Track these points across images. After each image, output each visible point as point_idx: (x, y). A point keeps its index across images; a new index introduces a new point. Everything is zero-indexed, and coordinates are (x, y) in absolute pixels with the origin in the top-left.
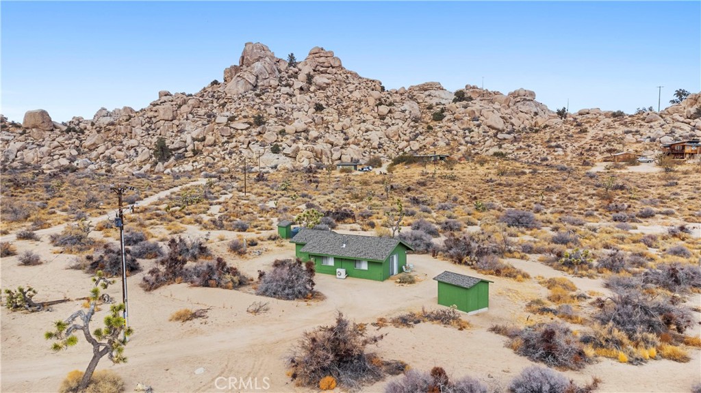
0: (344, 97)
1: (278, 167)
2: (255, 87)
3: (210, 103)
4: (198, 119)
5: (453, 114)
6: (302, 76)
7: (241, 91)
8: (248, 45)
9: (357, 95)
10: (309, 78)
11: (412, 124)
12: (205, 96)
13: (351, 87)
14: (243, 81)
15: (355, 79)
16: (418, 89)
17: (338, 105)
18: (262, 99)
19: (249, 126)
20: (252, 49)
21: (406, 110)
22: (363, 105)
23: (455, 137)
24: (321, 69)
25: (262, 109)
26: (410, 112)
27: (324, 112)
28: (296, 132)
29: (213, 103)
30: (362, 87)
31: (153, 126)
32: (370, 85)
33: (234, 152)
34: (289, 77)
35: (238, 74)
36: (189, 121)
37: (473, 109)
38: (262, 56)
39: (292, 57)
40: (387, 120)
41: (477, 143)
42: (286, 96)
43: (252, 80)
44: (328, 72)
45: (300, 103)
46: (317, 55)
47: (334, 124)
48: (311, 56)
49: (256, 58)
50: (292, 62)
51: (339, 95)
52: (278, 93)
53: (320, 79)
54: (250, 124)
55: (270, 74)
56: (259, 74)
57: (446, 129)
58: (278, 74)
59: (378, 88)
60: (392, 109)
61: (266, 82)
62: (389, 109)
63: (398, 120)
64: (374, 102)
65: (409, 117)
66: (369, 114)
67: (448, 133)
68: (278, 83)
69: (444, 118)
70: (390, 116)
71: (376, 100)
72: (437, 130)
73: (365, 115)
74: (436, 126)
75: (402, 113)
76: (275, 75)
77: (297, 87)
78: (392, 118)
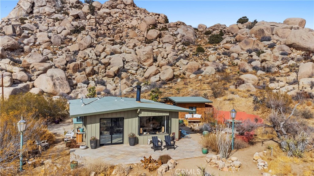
5: (235, 36)
23: (236, 61)
43: (27, 7)
55: (47, 2)
56: (35, 2)
57: (223, 51)
58: (59, 4)
59: (161, 20)
60: (163, 33)
61: (42, 10)
62: (159, 33)
63: (167, 44)
64: (146, 27)
65: (181, 41)
66: (136, 38)
67: (225, 56)
68: (54, 10)
69: (222, 40)
70: (158, 40)
71: (149, 25)
72: (210, 52)
73: (132, 39)
74: (209, 48)
75: (172, 37)
76: (54, 4)
77: (73, 14)
78: (161, 42)
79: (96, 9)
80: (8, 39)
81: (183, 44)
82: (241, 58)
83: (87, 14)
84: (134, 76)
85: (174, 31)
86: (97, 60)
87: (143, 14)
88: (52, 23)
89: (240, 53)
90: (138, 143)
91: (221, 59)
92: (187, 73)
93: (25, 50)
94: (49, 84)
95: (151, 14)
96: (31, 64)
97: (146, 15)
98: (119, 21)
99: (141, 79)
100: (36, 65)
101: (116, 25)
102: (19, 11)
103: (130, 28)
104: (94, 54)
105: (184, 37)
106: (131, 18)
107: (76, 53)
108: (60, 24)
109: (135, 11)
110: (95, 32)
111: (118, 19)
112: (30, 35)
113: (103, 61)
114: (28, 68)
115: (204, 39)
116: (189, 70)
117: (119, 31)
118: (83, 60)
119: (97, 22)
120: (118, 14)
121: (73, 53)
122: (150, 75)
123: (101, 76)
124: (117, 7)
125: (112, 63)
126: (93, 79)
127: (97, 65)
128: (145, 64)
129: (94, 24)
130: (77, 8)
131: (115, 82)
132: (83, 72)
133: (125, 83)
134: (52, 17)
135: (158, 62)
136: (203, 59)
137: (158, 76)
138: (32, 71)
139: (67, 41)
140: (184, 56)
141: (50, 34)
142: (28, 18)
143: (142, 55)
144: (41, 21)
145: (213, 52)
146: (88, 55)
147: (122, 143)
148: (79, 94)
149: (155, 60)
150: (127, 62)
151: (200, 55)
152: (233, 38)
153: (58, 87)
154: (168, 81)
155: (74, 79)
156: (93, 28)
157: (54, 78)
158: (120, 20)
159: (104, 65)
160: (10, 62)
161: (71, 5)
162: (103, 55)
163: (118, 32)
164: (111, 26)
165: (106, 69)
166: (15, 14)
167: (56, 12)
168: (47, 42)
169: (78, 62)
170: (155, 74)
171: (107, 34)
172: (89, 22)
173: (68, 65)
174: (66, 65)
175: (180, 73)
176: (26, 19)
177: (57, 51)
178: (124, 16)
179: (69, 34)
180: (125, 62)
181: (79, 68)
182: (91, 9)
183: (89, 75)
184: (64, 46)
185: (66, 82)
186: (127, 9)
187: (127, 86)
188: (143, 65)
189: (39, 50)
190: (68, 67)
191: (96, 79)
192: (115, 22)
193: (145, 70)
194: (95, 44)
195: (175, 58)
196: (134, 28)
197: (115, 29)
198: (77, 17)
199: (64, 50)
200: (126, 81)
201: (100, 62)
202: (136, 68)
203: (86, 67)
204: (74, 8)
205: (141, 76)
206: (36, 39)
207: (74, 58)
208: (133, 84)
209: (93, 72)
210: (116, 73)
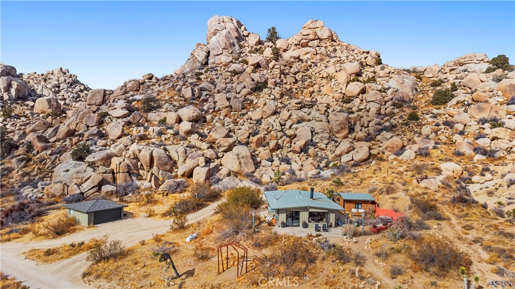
2: (205, 65)
5: (473, 93)
20: (212, 22)
26: (396, 91)
53: (288, 53)
55: (224, 49)
56: (211, 50)
57: (445, 120)
58: (237, 49)
59: (370, 61)
60: (367, 88)
61: (217, 59)
62: (362, 88)
63: (372, 103)
64: (345, 78)
65: (392, 99)
66: (331, 95)
67: (445, 128)
68: (231, 59)
69: (451, 99)
70: (361, 98)
71: (350, 75)
72: (426, 121)
73: (326, 96)
74: (426, 114)
75: (379, 93)
76: (231, 51)
77: (252, 63)
78: (364, 100)
79: (281, 51)
80: (193, 109)
81: (394, 105)
82: (468, 130)
83: (270, 61)
84: (324, 151)
85: (385, 82)
86: (282, 131)
87: (345, 52)
88: (230, 77)
89: (468, 124)
90: (308, 227)
91: (438, 132)
92: (387, 153)
93: (207, 120)
94: (236, 163)
95: (357, 53)
96: (217, 139)
97: (348, 52)
98: (311, 66)
99: (331, 156)
100: (221, 141)
101: (306, 74)
102: (194, 63)
103: (324, 78)
104: (279, 124)
105: (397, 93)
106: (328, 59)
107: (259, 122)
108: (238, 79)
109: (333, 47)
110: (280, 87)
111: (309, 63)
112: (208, 96)
113: (289, 132)
114: (214, 143)
115: (427, 94)
116: (389, 149)
117: (310, 84)
118: (266, 132)
119: (282, 72)
120: (310, 54)
121: (256, 122)
122: (342, 152)
123: (286, 151)
124: (309, 45)
125: (298, 134)
126: (277, 155)
127: (281, 137)
128: (338, 135)
129: (278, 76)
130: (257, 51)
131: (300, 159)
132: (267, 147)
133: (312, 163)
134: (230, 70)
135: (354, 134)
136: (414, 130)
137: (350, 154)
138: (218, 147)
139: (247, 104)
140: (389, 125)
141: (229, 95)
142: (203, 71)
143: (335, 124)
144: (217, 76)
145: (430, 120)
146: (272, 126)
147: (299, 226)
148: (264, 174)
149: (352, 130)
150: (316, 133)
151: (411, 125)
152: (470, 95)
153: (243, 165)
154: (362, 162)
155: (257, 155)
156: (277, 82)
157: (240, 156)
158: (312, 64)
159: (289, 138)
160: (198, 138)
161: (250, 49)
162: (288, 124)
163: (309, 86)
164: (299, 76)
165: (291, 143)
166: (190, 67)
167: (233, 61)
168: (227, 107)
169: (261, 135)
170: (348, 153)
171: (294, 90)
172: (272, 73)
173: (251, 138)
174: (249, 137)
175: (378, 151)
176: (202, 74)
177: (238, 120)
178: (318, 57)
179: (249, 94)
180: (314, 133)
181: (262, 142)
182: (275, 53)
183: (272, 150)
184: (245, 112)
185: (251, 160)
186: (322, 46)
187: (313, 167)
188: (336, 137)
189: (220, 119)
190: (250, 140)
191: (280, 156)
192: (305, 70)
193: (338, 144)
194: (279, 108)
195: (377, 128)
196: (329, 78)
197: (304, 79)
198: (258, 66)
199: (245, 117)
200: (312, 161)
201: (285, 134)
202: (326, 141)
203: (270, 140)
204: (254, 53)
205: (332, 152)
206: (215, 103)
207: (257, 129)
208: (321, 163)
209: (278, 147)
210: (302, 147)
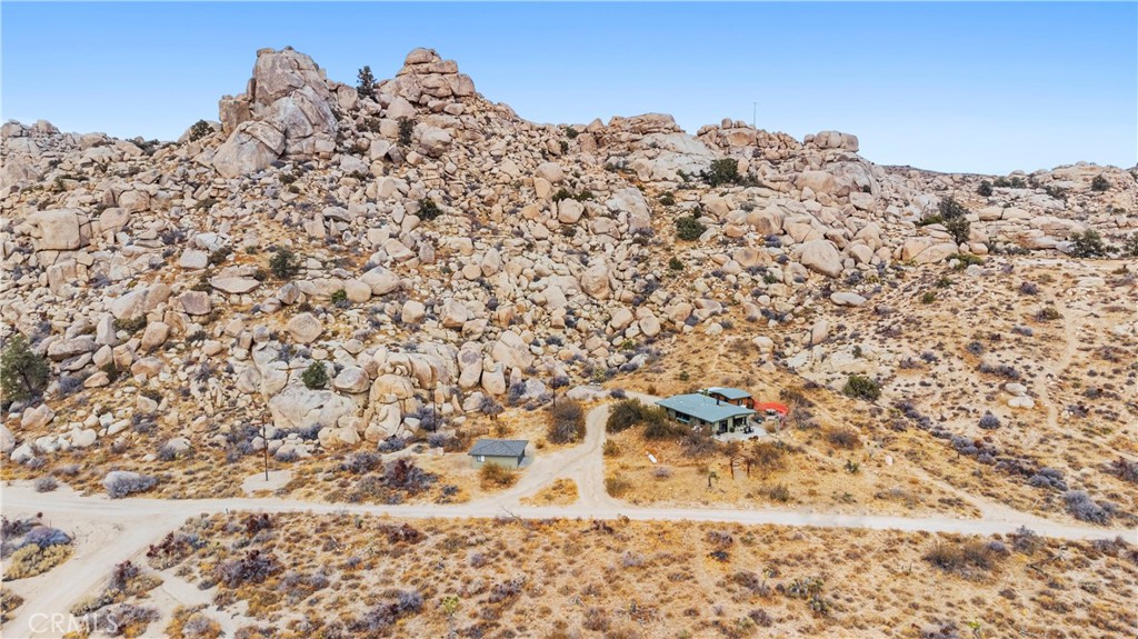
0: (483, 172)
1: (321, 434)
2: (284, 155)
3: (175, 197)
4: (142, 249)
6: (389, 126)
7: (250, 167)
8: (264, 56)
9: (510, 168)
10: (406, 128)
11: (635, 249)
12: (164, 179)
13: (498, 146)
14: (252, 144)
15: (506, 123)
16: (628, 127)
17: (471, 194)
18: (295, 190)
19: (256, 283)
20: (273, 68)
21: (617, 212)
22: (524, 196)
24: (433, 103)
25: (295, 221)
26: (628, 216)
27: (440, 220)
28: (373, 295)
29: (182, 197)
30: (521, 147)
31: (32, 262)
32: (537, 140)
33: (213, 371)
34: (361, 128)
35: (242, 126)
36: (117, 254)
37: (765, 214)
38: (295, 83)
39: (366, 75)
40: (581, 238)
41: (789, 317)
42: (353, 180)
43: (274, 141)
44: (446, 109)
45: (384, 200)
46: (423, 67)
47: (463, 259)
48: (409, 69)
49: (282, 88)
50: (367, 89)
51: (473, 169)
52: (334, 172)
53: (429, 132)
54: (260, 276)
58: (334, 123)
62: (582, 210)
64: (549, 190)
65: (628, 229)
66: (539, 220)
68: (333, 145)
69: (702, 233)
70: (585, 227)
71: (553, 184)
76: (326, 128)
78: (590, 230)
81: (637, 241)
85: (605, 198)
88: (360, 189)
92: (679, 323)
105: (630, 219)
108: (376, 192)
116: (678, 318)
136: (685, 285)
137: (635, 327)
150: (569, 295)
152: (719, 226)
175: (665, 320)
178: (468, 134)
186: (468, 113)
192: (465, 165)
195: (641, 283)
